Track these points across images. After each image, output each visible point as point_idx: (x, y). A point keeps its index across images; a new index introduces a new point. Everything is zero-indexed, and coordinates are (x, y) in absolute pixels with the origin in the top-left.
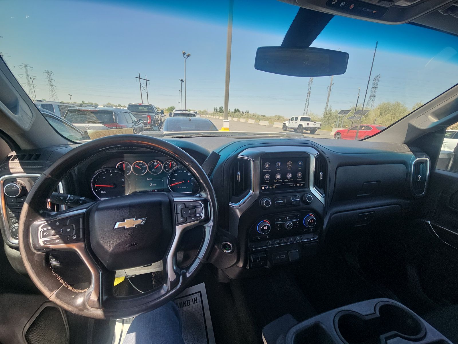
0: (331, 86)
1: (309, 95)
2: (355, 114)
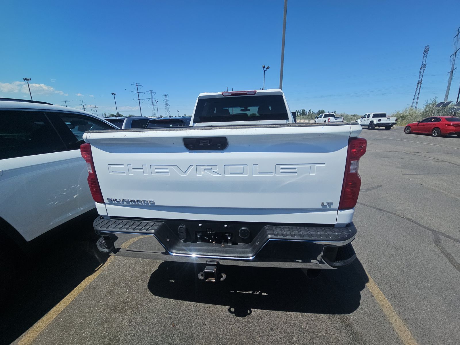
0: (452, 72)
1: (419, 85)
2: (456, 105)
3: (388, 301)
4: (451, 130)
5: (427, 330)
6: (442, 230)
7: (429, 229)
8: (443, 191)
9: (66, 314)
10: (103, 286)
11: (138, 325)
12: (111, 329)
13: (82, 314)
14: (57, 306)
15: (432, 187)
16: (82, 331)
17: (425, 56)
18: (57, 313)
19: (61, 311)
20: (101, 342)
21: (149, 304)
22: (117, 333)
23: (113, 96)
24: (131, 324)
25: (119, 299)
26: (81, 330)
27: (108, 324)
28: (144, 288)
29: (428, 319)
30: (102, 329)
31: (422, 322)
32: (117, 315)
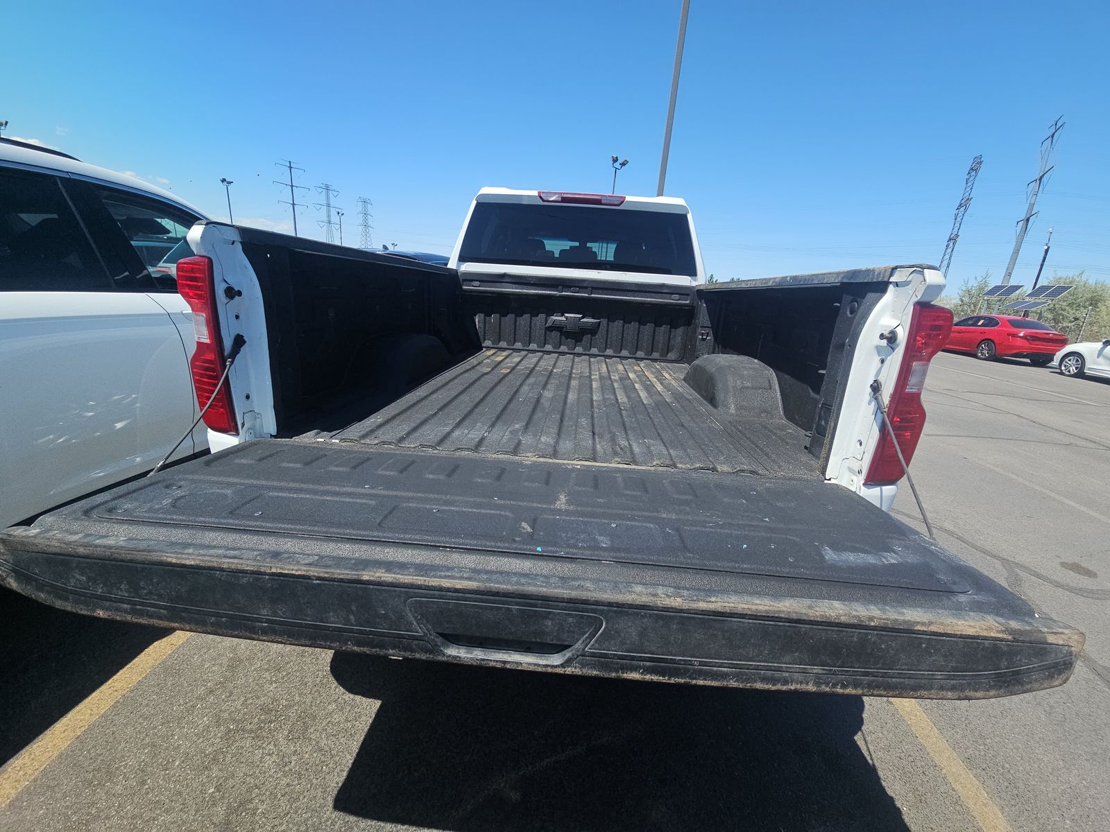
0: (1028, 220)
1: (951, 245)
2: (1030, 295)
3: (925, 716)
4: (1019, 347)
5: (1021, 785)
6: (1023, 560)
7: (994, 557)
8: (1014, 477)
9: (97, 737)
10: (203, 665)
11: (307, 770)
12: (231, 782)
13: (143, 740)
14: (70, 715)
15: (988, 465)
16: (147, 787)
17: (971, 179)
18: (72, 735)
19: (83, 729)
20: (203, 817)
21: (335, 717)
22: (249, 791)
23: (223, 186)
24: (287, 769)
25: (251, 701)
26: (143, 783)
27: (221, 766)
28: (320, 673)
29: (1019, 759)
30: (204, 781)
31: (1007, 766)
32: (248, 743)
